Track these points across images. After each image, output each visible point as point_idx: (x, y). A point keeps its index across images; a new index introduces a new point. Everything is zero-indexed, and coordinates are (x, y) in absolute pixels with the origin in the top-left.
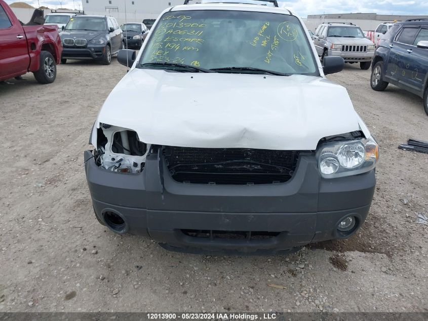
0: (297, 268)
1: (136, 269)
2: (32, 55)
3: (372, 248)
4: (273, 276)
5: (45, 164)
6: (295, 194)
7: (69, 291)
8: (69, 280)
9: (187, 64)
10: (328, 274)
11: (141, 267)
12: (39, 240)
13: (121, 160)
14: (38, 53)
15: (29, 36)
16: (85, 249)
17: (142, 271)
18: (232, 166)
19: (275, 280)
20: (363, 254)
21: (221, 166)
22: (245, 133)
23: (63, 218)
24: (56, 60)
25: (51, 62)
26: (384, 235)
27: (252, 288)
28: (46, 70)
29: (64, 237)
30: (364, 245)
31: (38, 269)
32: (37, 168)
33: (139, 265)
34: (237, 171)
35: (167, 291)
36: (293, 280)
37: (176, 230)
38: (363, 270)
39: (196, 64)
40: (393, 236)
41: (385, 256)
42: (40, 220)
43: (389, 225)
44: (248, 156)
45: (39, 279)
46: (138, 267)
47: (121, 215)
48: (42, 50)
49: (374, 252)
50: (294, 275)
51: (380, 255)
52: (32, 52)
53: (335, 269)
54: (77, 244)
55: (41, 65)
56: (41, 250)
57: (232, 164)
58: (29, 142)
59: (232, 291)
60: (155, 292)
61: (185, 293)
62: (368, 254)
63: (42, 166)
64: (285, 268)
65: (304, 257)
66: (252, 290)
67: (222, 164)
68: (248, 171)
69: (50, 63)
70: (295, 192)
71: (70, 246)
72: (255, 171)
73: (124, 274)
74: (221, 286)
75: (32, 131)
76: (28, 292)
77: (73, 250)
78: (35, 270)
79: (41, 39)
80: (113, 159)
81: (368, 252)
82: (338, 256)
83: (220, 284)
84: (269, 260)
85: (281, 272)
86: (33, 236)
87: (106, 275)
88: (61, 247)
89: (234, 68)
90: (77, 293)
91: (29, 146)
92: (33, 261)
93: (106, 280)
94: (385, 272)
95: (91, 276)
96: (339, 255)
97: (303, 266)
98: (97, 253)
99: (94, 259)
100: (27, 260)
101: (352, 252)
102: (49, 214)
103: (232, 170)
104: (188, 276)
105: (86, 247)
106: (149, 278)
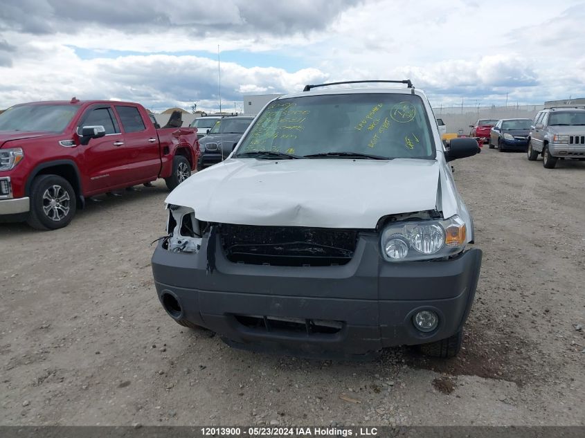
0: (383, 385)
1: (199, 369)
2: (164, 160)
3: (498, 374)
4: (351, 390)
5: (146, 269)
6: (352, 277)
7: (125, 380)
8: (127, 371)
9: (281, 152)
10: (422, 395)
11: (205, 367)
12: (113, 335)
13: (186, 243)
14: (170, 158)
15: (162, 139)
16: (154, 347)
17: (205, 371)
18: (292, 248)
19: (352, 394)
20: (484, 380)
21: (280, 248)
22: (298, 209)
23: (144, 318)
24: (191, 165)
25: (185, 167)
26: (526, 362)
27: (320, 398)
28: (179, 177)
29: (138, 334)
30: (489, 370)
31: (104, 359)
32: (136, 271)
33: (204, 365)
34: (298, 253)
35: (222, 391)
36: (373, 396)
37: (228, 315)
38: (473, 397)
39: (291, 152)
40: (539, 364)
41: (514, 384)
42: (122, 317)
43: (540, 352)
44: (309, 237)
45: (101, 368)
46: (202, 367)
47: (176, 296)
48: (175, 155)
49: (499, 379)
50: (377, 391)
51: (507, 383)
52: (164, 156)
53: (434, 391)
54: (149, 341)
55: (174, 171)
56: (112, 343)
57: (293, 246)
58: (137, 248)
59: (295, 399)
60: (209, 391)
61: (242, 394)
62: (490, 381)
63: (142, 270)
64: (369, 383)
65: (399, 375)
66: (318, 400)
67: (282, 246)
68: (310, 254)
69: (184, 169)
70: (352, 275)
71: (141, 342)
72: (318, 254)
73: (184, 372)
74: (285, 393)
75: (145, 237)
76: (87, 377)
77: (142, 346)
78: (100, 360)
79: (176, 142)
80: (180, 242)
81: (491, 377)
82: (447, 378)
83: (284, 391)
84: (354, 374)
85: (362, 386)
86: (109, 331)
87: (166, 371)
88: (131, 343)
89: (329, 154)
90: (132, 383)
91: (137, 251)
92: (101, 352)
93: (164, 375)
94: (503, 401)
95: (151, 370)
96: (450, 378)
97: (392, 383)
98: (165, 350)
99: (160, 356)
100: (96, 351)
101: (469, 376)
102: (132, 313)
103: (292, 253)
104: (252, 380)
105: (156, 345)
106: (209, 378)
